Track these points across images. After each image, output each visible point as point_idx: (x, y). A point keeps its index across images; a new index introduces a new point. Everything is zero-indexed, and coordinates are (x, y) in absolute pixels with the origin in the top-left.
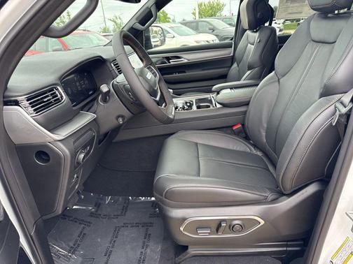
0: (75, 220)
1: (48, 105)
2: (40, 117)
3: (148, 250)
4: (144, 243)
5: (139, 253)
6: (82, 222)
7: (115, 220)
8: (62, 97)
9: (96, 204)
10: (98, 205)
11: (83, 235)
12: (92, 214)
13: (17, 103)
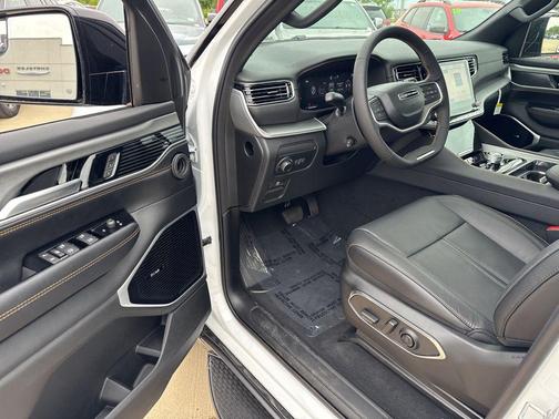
0: (292, 241)
1: (272, 98)
2: (257, 108)
3: (332, 312)
4: (334, 303)
5: (321, 307)
6: (297, 246)
7: (328, 265)
8: (291, 94)
9: (323, 238)
10: (324, 241)
11: (288, 258)
12: (311, 245)
13: (242, 88)
